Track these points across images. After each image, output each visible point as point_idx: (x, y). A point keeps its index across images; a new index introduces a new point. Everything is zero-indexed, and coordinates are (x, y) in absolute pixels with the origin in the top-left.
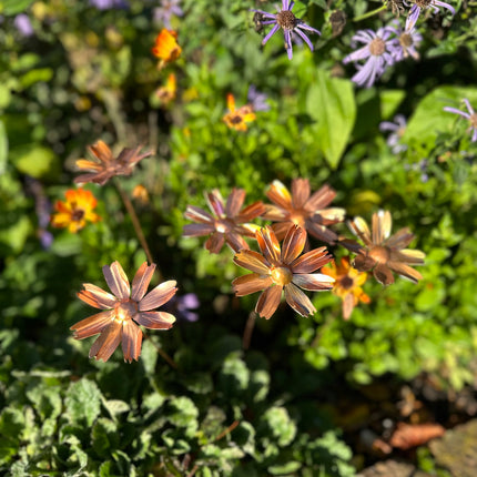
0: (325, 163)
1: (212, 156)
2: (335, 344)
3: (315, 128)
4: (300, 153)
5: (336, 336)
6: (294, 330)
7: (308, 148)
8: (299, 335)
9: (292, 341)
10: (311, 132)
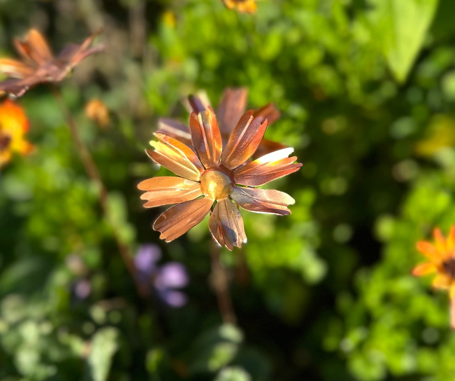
0: (389, 75)
1: (212, 59)
2: (399, 350)
3: (374, 17)
4: (349, 58)
5: (400, 339)
6: (334, 327)
7: (362, 50)
8: (343, 335)
9: (330, 343)
10: (368, 25)
